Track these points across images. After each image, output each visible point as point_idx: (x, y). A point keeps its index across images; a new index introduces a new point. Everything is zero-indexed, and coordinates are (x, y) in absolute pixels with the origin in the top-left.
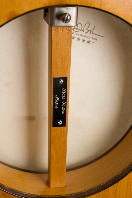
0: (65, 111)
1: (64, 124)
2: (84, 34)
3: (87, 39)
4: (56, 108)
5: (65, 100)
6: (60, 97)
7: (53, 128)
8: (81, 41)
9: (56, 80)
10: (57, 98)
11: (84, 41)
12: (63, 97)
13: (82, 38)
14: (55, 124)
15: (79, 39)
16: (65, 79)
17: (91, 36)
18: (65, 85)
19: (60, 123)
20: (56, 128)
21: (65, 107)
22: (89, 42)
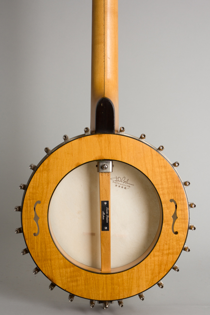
0: (108, 221)
1: (108, 230)
2: (122, 183)
3: (124, 187)
4: (103, 219)
5: (108, 215)
6: (105, 212)
7: (102, 232)
8: (121, 187)
9: (103, 202)
10: (104, 213)
11: (122, 187)
12: (107, 213)
13: (121, 186)
14: (103, 229)
15: (119, 186)
16: (108, 202)
17: (127, 184)
18: (108, 206)
19: (106, 228)
20: (103, 231)
21: (108, 219)
22: (125, 188)
